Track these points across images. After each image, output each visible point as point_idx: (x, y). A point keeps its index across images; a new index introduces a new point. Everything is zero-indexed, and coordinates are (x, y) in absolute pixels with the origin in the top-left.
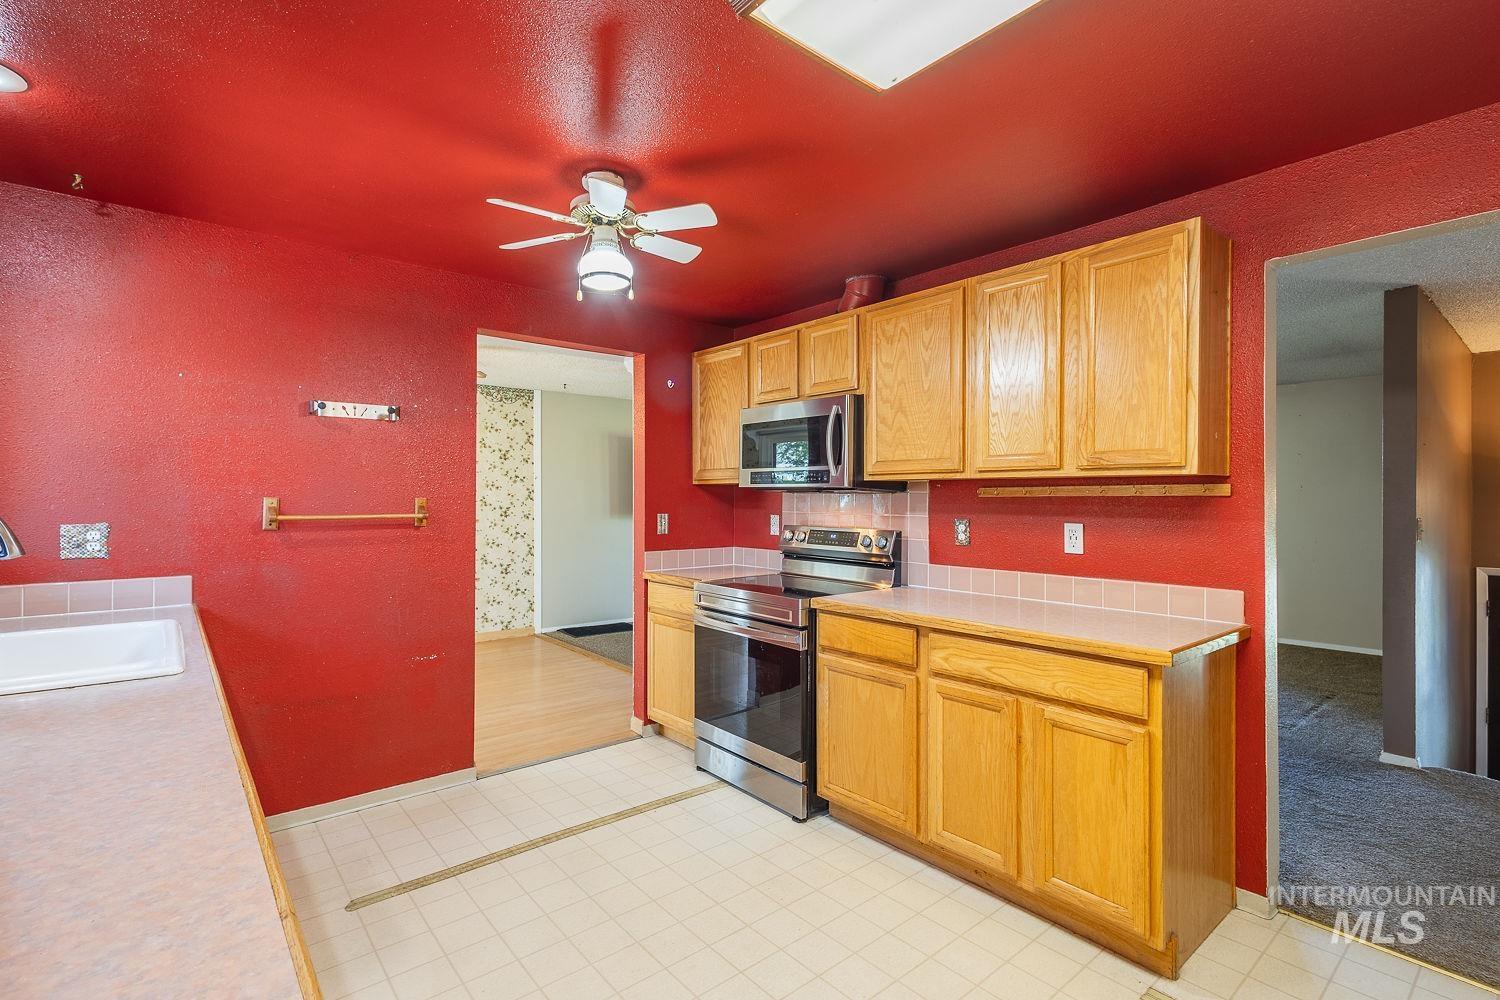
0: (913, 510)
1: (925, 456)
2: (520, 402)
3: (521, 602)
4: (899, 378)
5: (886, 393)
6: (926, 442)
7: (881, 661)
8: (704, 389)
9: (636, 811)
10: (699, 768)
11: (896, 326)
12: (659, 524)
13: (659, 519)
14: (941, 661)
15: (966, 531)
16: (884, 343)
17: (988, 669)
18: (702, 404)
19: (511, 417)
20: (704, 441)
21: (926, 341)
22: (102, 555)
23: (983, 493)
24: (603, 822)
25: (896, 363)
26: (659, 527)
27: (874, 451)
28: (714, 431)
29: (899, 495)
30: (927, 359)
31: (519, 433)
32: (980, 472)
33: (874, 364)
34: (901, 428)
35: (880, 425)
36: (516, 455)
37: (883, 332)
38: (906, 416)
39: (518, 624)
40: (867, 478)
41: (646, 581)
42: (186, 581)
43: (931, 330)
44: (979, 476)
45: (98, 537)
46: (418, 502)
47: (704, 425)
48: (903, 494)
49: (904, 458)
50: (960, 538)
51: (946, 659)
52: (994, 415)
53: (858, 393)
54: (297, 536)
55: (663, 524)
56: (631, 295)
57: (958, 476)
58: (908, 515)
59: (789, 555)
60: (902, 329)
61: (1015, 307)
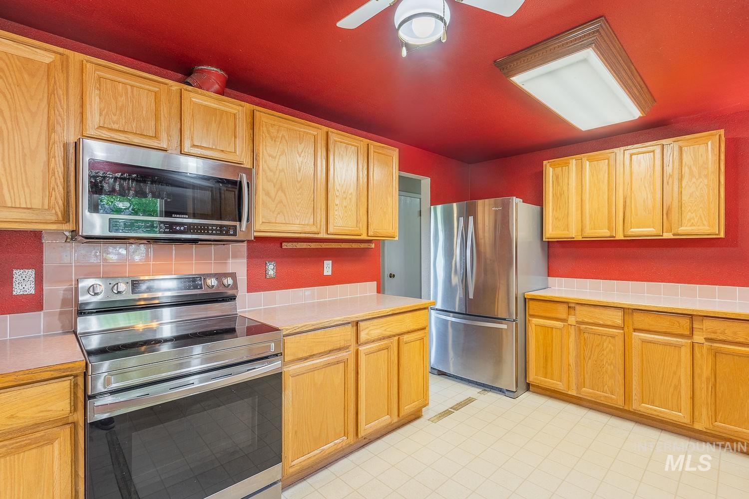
0: (234, 257)
4: (280, 167)
5: (270, 175)
6: (299, 214)
7: (330, 352)
11: (278, 132)
15: (274, 269)
16: (269, 139)
17: (385, 330)
23: (285, 245)
25: (278, 157)
27: (261, 214)
33: (261, 151)
37: (268, 131)
43: (303, 145)
48: (226, 246)
49: (283, 222)
50: (270, 273)
51: (368, 334)
57: (316, 236)
58: (230, 261)
60: (283, 136)
61: (345, 153)
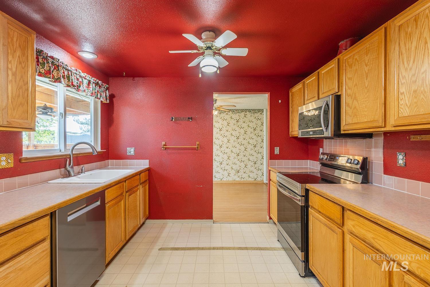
0: (376, 147)
1: (366, 120)
2: (259, 113)
3: (260, 173)
4: (355, 83)
5: (349, 92)
6: (367, 113)
8: (292, 102)
9: (246, 248)
10: (278, 240)
11: (353, 59)
12: (275, 150)
13: (275, 149)
14: (352, 227)
15: (403, 159)
16: (348, 68)
17: (373, 238)
18: (292, 107)
19: (257, 118)
20: (292, 121)
21: (367, 62)
22: (133, 154)
23: (413, 138)
24: (234, 248)
25: (353, 77)
26: (275, 152)
27: (344, 119)
28: (295, 117)
29: (368, 140)
30: (367, 71)
31: (259, 122)
32: (395, 126)
33: (344, 79)
34: (355, 107)
35: (346, 107)
36: (258, 129)
37: (348, 62)
38: (357, 101)
39: (259, 179)
40: (342, 132)
41: (270, 170)
42: (148, 161)
43: (369, 55)
44: (393, 129)
45: (133, 150)
46: (197, 143)
47: (292, 115)
48: (370, 139)
49: (357, 122)
50: (400, 162)
52: (401, 94)
53: (339, 94)
54: (169, 151)
55: (277, 151)
56: (218, 72)
58: (373, 150)
59: (324, 165)
60: (356, 59)
